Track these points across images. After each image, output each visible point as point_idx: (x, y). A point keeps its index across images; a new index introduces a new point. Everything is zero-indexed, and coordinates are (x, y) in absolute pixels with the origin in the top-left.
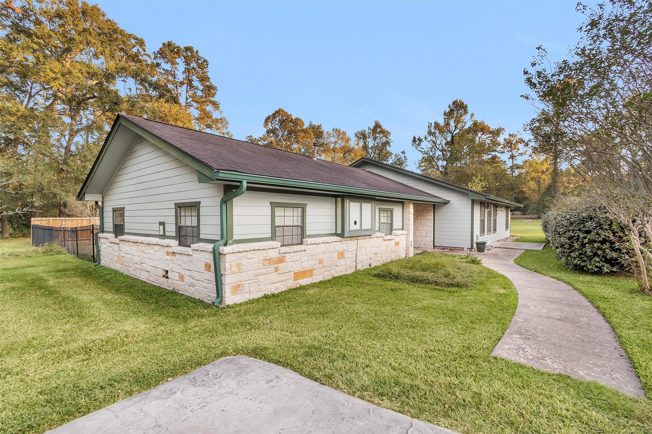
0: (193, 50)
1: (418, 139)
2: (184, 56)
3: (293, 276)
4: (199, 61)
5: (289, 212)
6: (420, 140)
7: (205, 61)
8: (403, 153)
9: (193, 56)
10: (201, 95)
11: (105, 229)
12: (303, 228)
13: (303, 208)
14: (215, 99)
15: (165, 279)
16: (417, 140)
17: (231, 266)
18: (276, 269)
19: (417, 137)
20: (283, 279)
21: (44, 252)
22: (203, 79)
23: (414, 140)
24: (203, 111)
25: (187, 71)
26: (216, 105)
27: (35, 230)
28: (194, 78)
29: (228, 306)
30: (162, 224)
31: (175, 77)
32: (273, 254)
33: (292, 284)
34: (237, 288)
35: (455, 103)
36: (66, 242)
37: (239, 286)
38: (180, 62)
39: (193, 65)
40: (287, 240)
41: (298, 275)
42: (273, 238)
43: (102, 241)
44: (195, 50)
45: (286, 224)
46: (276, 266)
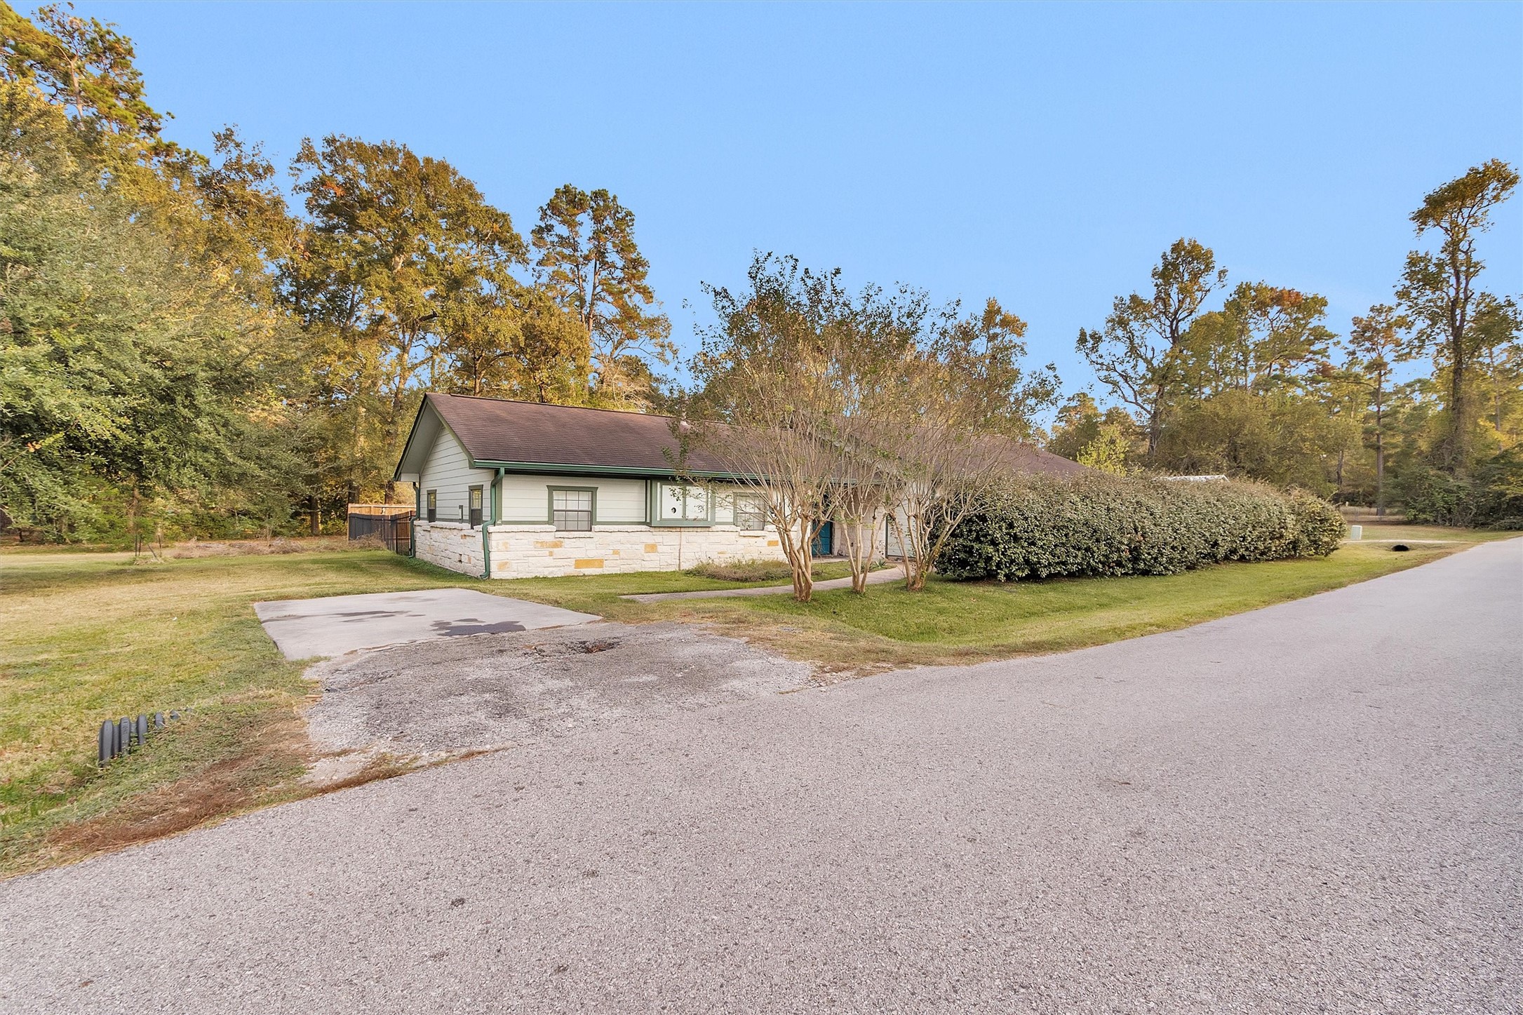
0: (607, 195)
1: (1091, 336)
2: (592, 208)
3: (574, 563)
4: (617, 215)
5: (572, 496)
6: (1097, 338)
7: (629, 214)
8: (1051, 367)
9: (607, 208)
10: (622, 275)
11: (421, 516)
12: (592, 513)
13: (593, 491)
14: (646, 282)
15: (459, 564)
16: (1088, 338)
17: (498, 544)
18: (551, 554)
19: (1088, 332)
20: (559, 564)
21: (361, 547)
22: (626, 247)
23: (1082, 339)
24: (624, 307)
25: (596, 236)
26: (647, 293)
27: (353, 520)
28: (609, 245)
29: (493, 579)
30: (461, 507)
31: (575, 250)
32: (549, 538)
33: (571, 571)
34: (503, 565)
35: (1177, 248)
36: (400, 541)
37: (506, 563)
38: (585, 220)
39: (609, 222)
40: (571, 526)
41: (579, 564)
42: (551, 521)
43: (418, 529)
44: (611, 195)
45: (568, 509)
46: (551, 550)
